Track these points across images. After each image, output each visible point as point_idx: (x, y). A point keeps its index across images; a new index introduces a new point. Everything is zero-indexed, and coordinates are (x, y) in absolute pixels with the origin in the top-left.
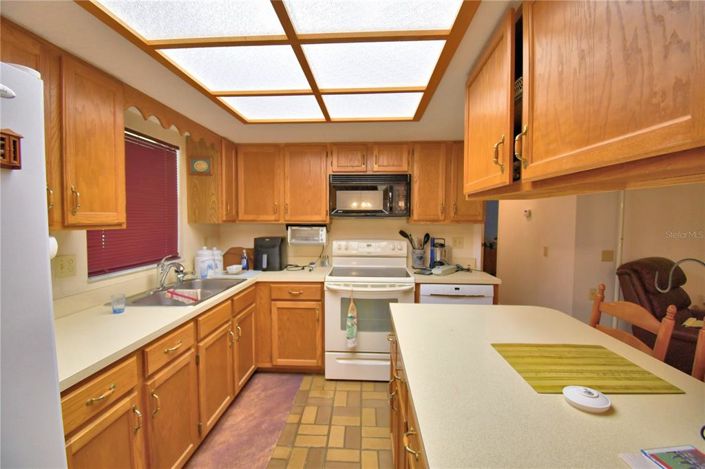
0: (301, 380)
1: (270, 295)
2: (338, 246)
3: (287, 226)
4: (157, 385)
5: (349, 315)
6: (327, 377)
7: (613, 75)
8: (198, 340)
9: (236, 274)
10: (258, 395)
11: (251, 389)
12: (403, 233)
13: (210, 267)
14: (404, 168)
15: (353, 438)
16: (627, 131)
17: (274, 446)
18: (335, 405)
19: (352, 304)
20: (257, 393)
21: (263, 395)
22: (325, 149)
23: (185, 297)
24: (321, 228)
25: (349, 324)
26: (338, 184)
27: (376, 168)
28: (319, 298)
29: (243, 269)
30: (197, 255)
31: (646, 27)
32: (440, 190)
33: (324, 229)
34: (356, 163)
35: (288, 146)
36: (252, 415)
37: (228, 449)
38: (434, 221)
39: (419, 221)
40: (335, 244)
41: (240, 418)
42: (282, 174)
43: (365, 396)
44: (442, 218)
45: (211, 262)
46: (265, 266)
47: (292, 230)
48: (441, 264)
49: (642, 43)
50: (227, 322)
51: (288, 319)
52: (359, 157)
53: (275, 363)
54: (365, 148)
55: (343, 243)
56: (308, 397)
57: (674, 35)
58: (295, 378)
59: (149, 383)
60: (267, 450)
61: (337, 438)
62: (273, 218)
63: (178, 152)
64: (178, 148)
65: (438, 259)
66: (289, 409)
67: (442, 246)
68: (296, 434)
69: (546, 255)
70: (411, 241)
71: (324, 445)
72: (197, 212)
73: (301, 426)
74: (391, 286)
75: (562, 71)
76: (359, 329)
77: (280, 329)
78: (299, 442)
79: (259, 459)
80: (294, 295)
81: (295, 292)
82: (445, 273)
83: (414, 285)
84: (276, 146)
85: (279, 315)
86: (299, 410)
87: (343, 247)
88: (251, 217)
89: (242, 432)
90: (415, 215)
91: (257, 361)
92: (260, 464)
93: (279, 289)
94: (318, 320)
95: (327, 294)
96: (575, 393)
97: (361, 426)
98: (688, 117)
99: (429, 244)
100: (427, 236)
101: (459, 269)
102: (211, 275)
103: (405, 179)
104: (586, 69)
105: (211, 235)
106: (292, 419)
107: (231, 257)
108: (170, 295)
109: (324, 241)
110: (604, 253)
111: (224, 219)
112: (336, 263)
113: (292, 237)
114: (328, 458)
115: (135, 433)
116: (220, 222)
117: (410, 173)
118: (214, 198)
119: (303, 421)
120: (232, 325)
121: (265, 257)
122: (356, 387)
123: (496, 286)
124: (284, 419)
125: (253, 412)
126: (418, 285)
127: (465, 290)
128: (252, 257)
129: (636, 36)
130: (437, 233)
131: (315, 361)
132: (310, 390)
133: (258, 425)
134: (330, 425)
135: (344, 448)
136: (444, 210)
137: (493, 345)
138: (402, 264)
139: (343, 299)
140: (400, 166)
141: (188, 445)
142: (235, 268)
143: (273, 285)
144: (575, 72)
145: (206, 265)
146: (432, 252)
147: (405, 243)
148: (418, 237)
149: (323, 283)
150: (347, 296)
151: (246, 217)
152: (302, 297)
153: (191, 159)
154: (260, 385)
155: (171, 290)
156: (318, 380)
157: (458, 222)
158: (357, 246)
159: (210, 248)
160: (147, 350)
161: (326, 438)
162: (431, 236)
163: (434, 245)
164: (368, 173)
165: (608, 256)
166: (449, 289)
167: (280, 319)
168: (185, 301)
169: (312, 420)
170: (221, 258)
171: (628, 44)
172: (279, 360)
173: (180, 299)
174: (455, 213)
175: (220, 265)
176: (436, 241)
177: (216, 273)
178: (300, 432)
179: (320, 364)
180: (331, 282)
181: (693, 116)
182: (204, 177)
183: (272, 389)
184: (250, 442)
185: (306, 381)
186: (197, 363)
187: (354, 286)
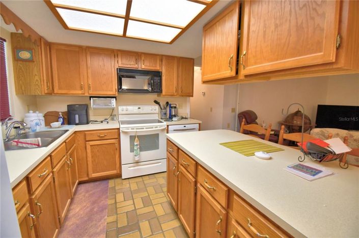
0: (108, 182)
1: (85, 139)
2: (122, 109)
3: (90, 97)
4: (38, 197)
5: (135, 144)
6: (123, 178)
7: (291, 35)
8: (53, 168)
9: (58, 128)
10: (84, 196)
11: (77, 194)
12: (156, 102)
13: (37, 124)
14: (158, 68)
15: (147, 202)
16: (296, 57)
17: (106, 217)
18: (132, 190)
19: (136, 138)
20: (83, 194)
21: (87, 195)
22: (114, 53)
23: (28, 144)
24: (112, 99)
25: (135, 148)
26: (122, 73)
27: (143, 67)
28: (117, 137)
29: (62, 124)
30: (26, 117)
31: (307, 21)
32: (175, 80)
33: (115, 99)
34: (132, 63)
35: (88, 48)
36: (85, 206)
37: (77, 227)
38: (172, 95)
39: (165, 95)
40: (120, 108)
41: (77, 210)
42: (85, 64)
43: (146, 182)
44: (175, 94)
45: (38, 121)
46: (77, 121)
47: (93, 100)
48: (175, 116)
49: (304, 25)
50: (64, 156)
51: (98, 151)
52: (134, 59)
53: (90, 177)
54: (137, 55)
55: (124, 107)
56: (115, 190)
57: (318, 25)
58: (105, 182)
59: (33, 197)
60: (102, 221)
61: (139, 204)
62: (80, 92)
63: (5, 44)
64: (5, 40)
65: (173, 114)
66: (107, 197)
67: (175, 107)
68: (116, 208)
69: (211, 111)
70: (160, 105)
71: (134, 209)
72: (23, 88)
73: (117, 204)
74: (155, 128)
75: (266, 31)
76: (141, 151)
77: (92, 157)
78: (119, 211)
79: (100, 225)
80: (102, 137)
81: (101, 135)
82: (178, 120)
83: (166, 126)
84: (80, 47)
85: (91, 149)
86: (113, 197)
87: (125, 110)
88: (63, 92)
89: (82, 216)
90: (164, 93)
91: (79, 178)
92: (102, 227)
93: (91, 134)
94: (117, 149)
95: (122, 135)
96: (260, 154)
97: (149, 195)
98: (322, 53)
99: (168, 107)
100: (167, 103)
101: (182, 118)
102: (38, 129)
103: (158, 74)
104: (278, 32)
105: (32, 103)
106: (110, 202)
107: (50, 118)
108: (15, 143)
109: (115, 106)
110: (232, 109)
111: (46, 92)
112: (121, 118)
113: (94, 104)
114: (138, 214)
115: (31, 229)
116: (43, 94)
117: (160, 71)
118: (37, 78)
119: (117, 201)
120: (67, 157)
121: (77, 116)
122: (140, 179)
123: (199, 124)
124: (106, 203)
125: (85, 204)
126: (168, 126)
127: (188, 127)
128: (66, 117)
129: (302, 23)
130: (172, 101)
131: (115, 171)
132: (115, 186)
133: (92, 210)
134: (133, 199)
135: (144, 207)
136: (177, 91)
137: (221, 144)
138: (156, 117)
139: (131, 137)
140: (156, 67)
141: (55, 231)
142: (56, 124)
143: (86, 133)
144: (272, 32)
145: (34, 123)
146: (170, 111)
147: (157, 107)
148: (163, 103)
149: (119, 129)
150: (134, 134)
151: (60, 92)
152: (106, 138)
153: (15, 50)
154: (82, 190)
155: (16, 140)
156: (118, 180)
157: (182, 96)
158: (133, 109)
159: (34, 112)
160: (30, 176)
161: (133, 205)
162: (169, 103)
163: (171, 107)
164: (139, 69)
165: (233, 110)
166: (181, 127)
167: (92, 152)
168: (29, 146)
169: (122, 199)
170: (43, 118)
171: (299, 25)
172: (93, 175)
173: (24, 145)
174: (181, 92)
175: (43, 123)
176: (172, 106)
177: (42, 128)
178: (118, 207)
179: (119, 172)
180: (123, 128)
181: (324, 53)
182: (27, 63)
183: (91, 191)
184: (90, 219)
185: (111, 183)
186: (54, 182)
187: (137, 129)
